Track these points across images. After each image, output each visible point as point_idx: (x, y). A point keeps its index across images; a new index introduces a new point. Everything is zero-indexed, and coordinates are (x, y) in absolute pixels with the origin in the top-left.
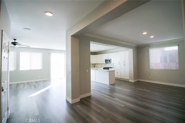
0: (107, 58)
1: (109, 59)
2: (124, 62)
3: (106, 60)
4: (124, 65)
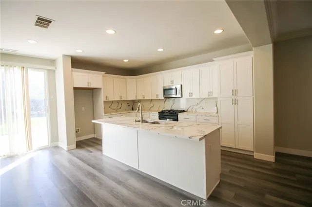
2: (235, 92)
3: (164, 90)
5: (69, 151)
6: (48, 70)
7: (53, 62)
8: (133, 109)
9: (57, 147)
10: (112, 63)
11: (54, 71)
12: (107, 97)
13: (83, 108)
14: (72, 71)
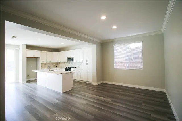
0: (69, 56)
1: (72, 56)
2: (87, 61)
3: (68, 59)
4: (87, 64)
5: (23, 83)
6: (16, 50)
7: (18, 46)
8: (56, 67)
9: (18, 82)
10: (46, 47)
11: (19, 50)
12: (43, 61)
13: (31, 66)
14: (26, 50)
